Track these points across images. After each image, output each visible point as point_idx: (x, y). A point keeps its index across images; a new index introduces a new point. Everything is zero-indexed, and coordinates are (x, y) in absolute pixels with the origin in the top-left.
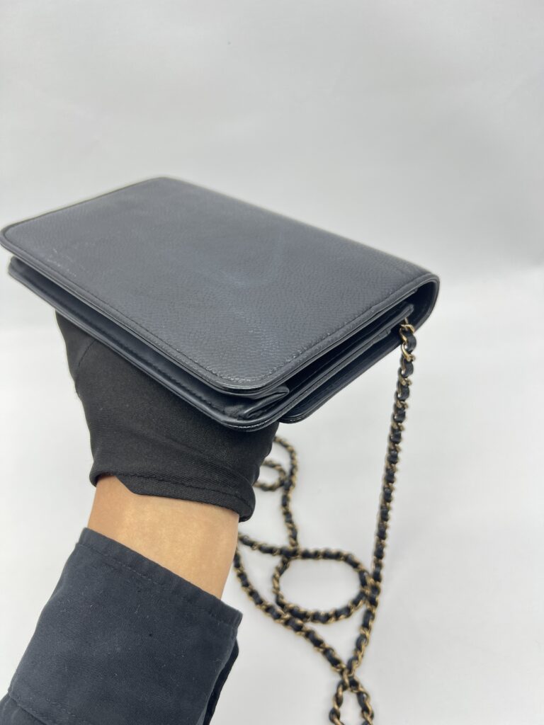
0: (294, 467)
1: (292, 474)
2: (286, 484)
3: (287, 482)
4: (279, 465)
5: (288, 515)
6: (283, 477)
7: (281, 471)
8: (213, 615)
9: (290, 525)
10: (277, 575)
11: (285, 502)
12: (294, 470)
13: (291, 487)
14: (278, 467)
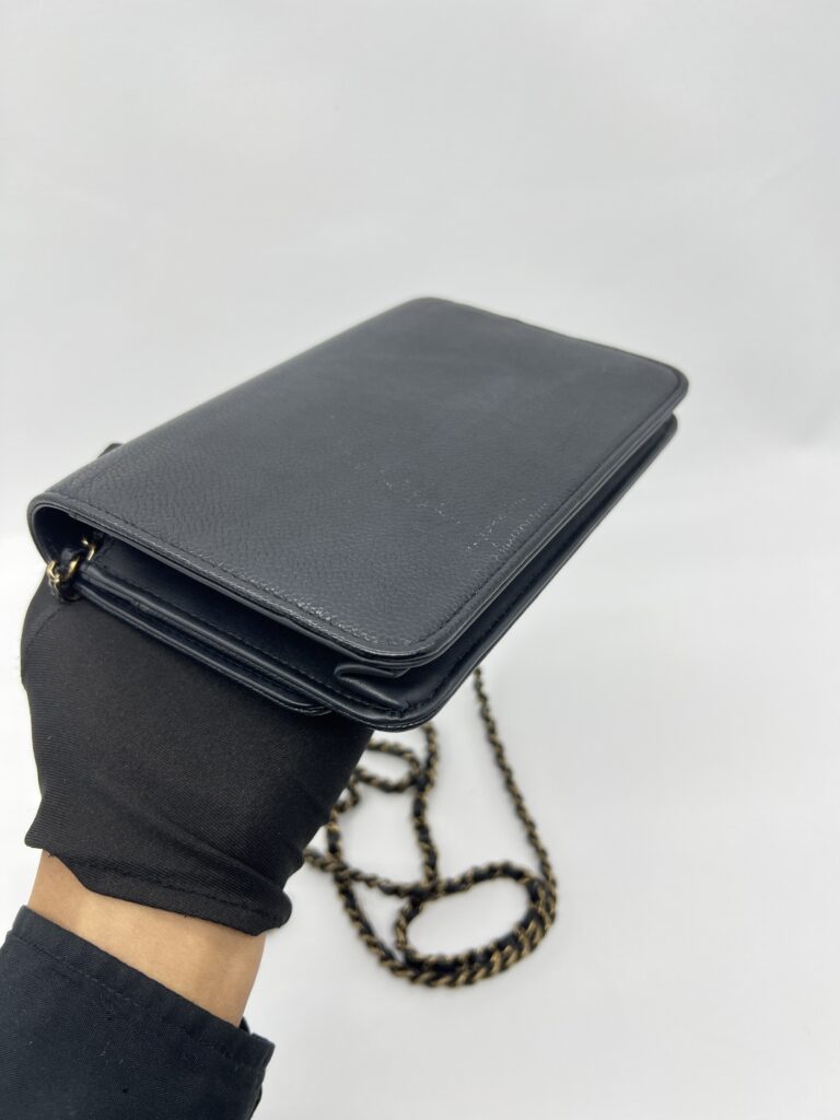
0: (432, 755)
1: (429, 765)
2: (420, 782)
3: (422, 777)
4: (410, 751)
5: (422, 832)
6: (416, 771)
7: (413, 761)
8: (227, 1055)
9: (426, 846)
10: (403, 922)
11: (419, 811)
12: (433, 760)
13: (427, 787)
14: (408, 755)
